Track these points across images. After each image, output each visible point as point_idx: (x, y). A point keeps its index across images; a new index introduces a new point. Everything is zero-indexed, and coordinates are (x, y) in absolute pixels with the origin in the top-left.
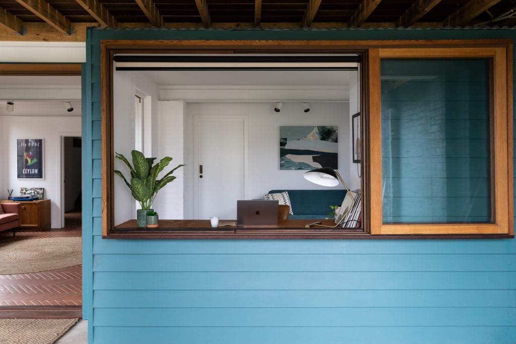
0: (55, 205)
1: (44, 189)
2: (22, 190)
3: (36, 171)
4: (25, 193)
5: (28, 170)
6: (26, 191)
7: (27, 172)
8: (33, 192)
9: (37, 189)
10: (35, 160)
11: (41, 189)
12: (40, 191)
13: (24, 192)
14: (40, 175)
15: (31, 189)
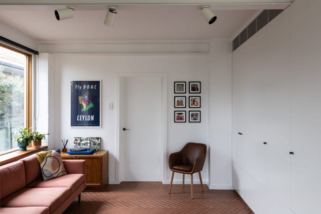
0: (113, 157)
1: (100, 138)
2: (76, 140)
3: (92, 118)
4: (79, 144)
5: (83, 117)
6: (81, 141)
7: (82, 119)
8: (88, 142)
9: (94, 138)
10: (91, 105)
11: (98, 138)
12: (97, 141)
13: (79, 142)
14: (96, 123)
15: (87, 139)
